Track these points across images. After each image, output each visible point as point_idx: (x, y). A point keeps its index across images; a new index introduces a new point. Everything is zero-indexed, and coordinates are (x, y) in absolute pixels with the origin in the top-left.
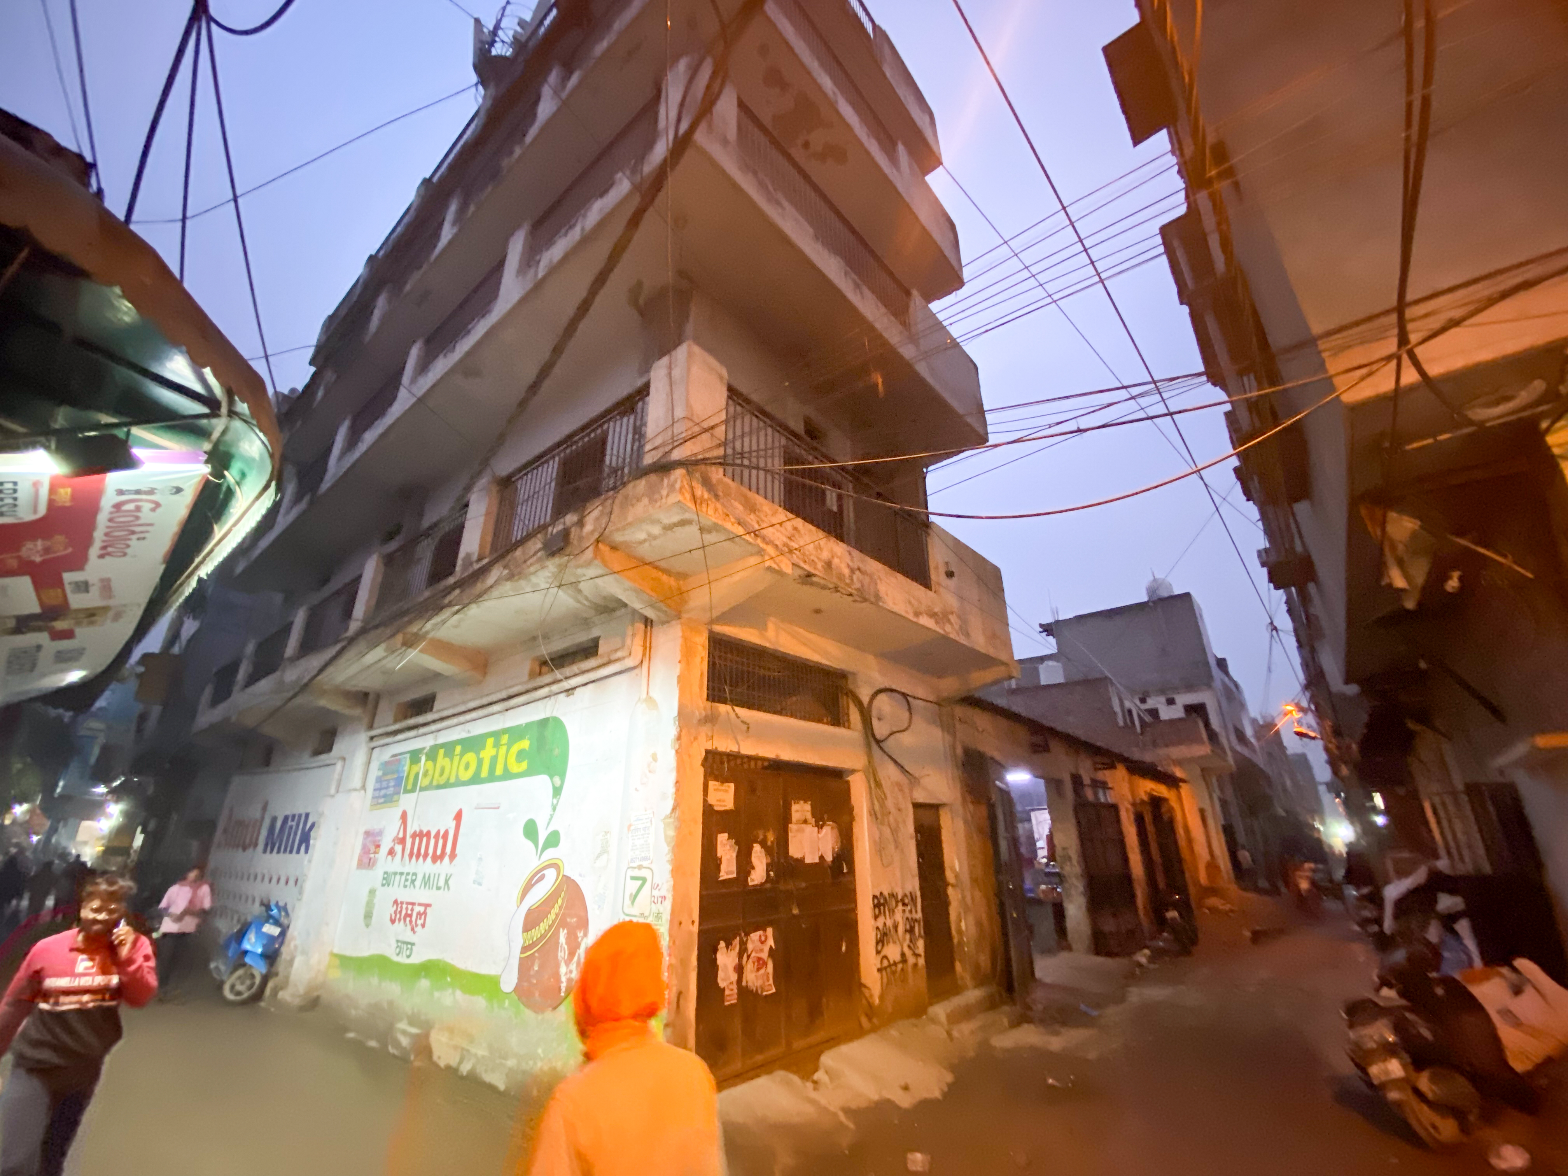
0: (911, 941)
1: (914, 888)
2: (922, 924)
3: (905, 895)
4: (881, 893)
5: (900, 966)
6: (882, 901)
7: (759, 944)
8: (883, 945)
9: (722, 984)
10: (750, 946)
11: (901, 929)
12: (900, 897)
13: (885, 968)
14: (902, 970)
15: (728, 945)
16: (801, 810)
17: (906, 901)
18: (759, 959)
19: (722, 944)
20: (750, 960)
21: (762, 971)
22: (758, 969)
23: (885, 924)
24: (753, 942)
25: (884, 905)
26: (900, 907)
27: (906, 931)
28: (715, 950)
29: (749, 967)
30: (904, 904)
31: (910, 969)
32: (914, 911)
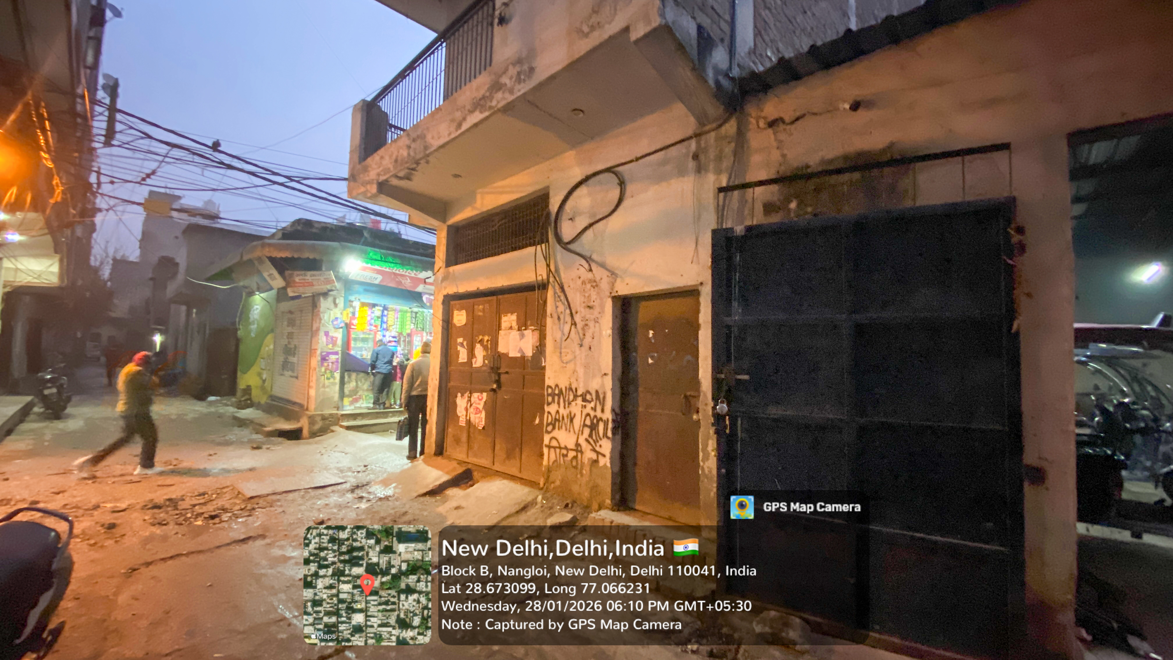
0: (590, 436)
1: (603, 385)
2: (610, 425)
3: (588, 392)
4: (557, 386)
5: (572, 454)
6: (557, 392)
7: (477, 400)
8: (554, 428)
9: (459, 414)
10: (473, 400)
11: (577, 422)
12: (579, 393)
13: (555, 448)
14: (575, 457)
15: (462, 395)
16: (509, 320)
17: (588, 397)
18: (477, 408)
19: (459, 395)
20: (472, 407)
21: (478, 415)
22: (476, 414)
23: (558, 412)
24: (474, 398)
25: (559, 396)
26: (579, 401)
27: (585, 425)
28: (456, 397)
29: (471, 410)
30: (584, 400)
31: (586, 461)
32: (599, 408)
